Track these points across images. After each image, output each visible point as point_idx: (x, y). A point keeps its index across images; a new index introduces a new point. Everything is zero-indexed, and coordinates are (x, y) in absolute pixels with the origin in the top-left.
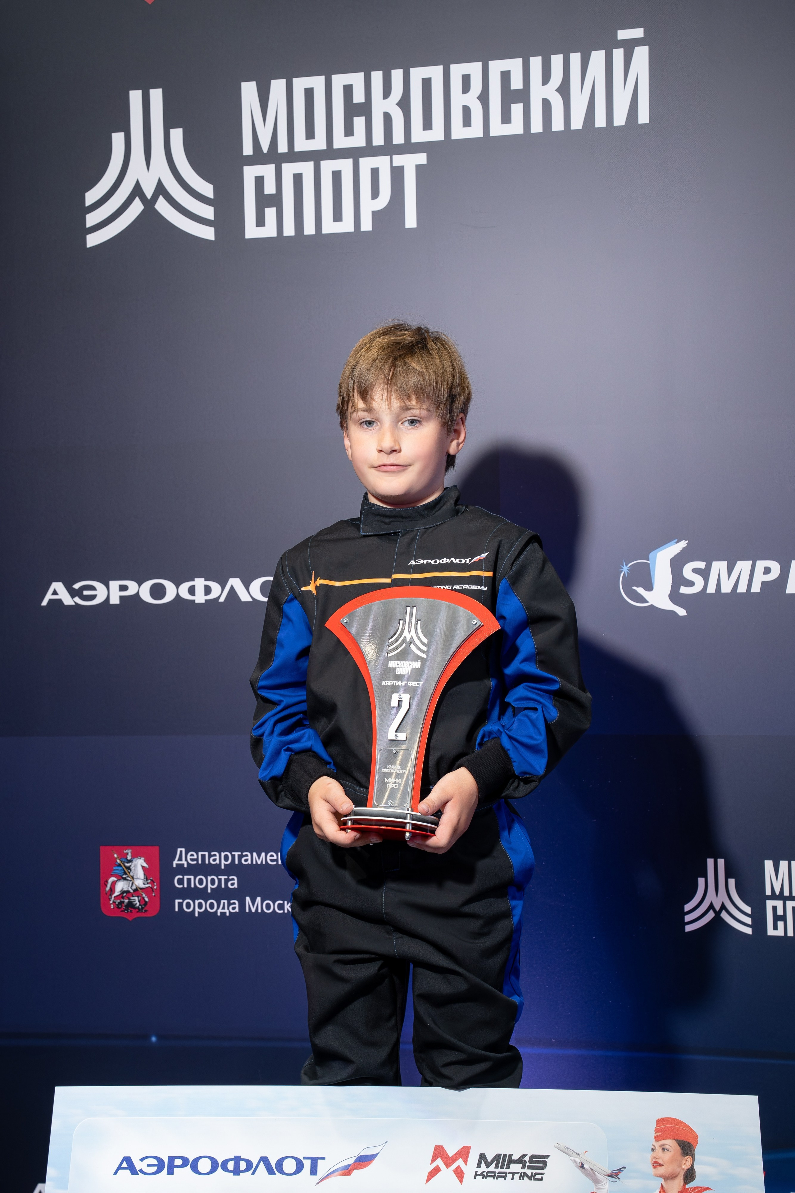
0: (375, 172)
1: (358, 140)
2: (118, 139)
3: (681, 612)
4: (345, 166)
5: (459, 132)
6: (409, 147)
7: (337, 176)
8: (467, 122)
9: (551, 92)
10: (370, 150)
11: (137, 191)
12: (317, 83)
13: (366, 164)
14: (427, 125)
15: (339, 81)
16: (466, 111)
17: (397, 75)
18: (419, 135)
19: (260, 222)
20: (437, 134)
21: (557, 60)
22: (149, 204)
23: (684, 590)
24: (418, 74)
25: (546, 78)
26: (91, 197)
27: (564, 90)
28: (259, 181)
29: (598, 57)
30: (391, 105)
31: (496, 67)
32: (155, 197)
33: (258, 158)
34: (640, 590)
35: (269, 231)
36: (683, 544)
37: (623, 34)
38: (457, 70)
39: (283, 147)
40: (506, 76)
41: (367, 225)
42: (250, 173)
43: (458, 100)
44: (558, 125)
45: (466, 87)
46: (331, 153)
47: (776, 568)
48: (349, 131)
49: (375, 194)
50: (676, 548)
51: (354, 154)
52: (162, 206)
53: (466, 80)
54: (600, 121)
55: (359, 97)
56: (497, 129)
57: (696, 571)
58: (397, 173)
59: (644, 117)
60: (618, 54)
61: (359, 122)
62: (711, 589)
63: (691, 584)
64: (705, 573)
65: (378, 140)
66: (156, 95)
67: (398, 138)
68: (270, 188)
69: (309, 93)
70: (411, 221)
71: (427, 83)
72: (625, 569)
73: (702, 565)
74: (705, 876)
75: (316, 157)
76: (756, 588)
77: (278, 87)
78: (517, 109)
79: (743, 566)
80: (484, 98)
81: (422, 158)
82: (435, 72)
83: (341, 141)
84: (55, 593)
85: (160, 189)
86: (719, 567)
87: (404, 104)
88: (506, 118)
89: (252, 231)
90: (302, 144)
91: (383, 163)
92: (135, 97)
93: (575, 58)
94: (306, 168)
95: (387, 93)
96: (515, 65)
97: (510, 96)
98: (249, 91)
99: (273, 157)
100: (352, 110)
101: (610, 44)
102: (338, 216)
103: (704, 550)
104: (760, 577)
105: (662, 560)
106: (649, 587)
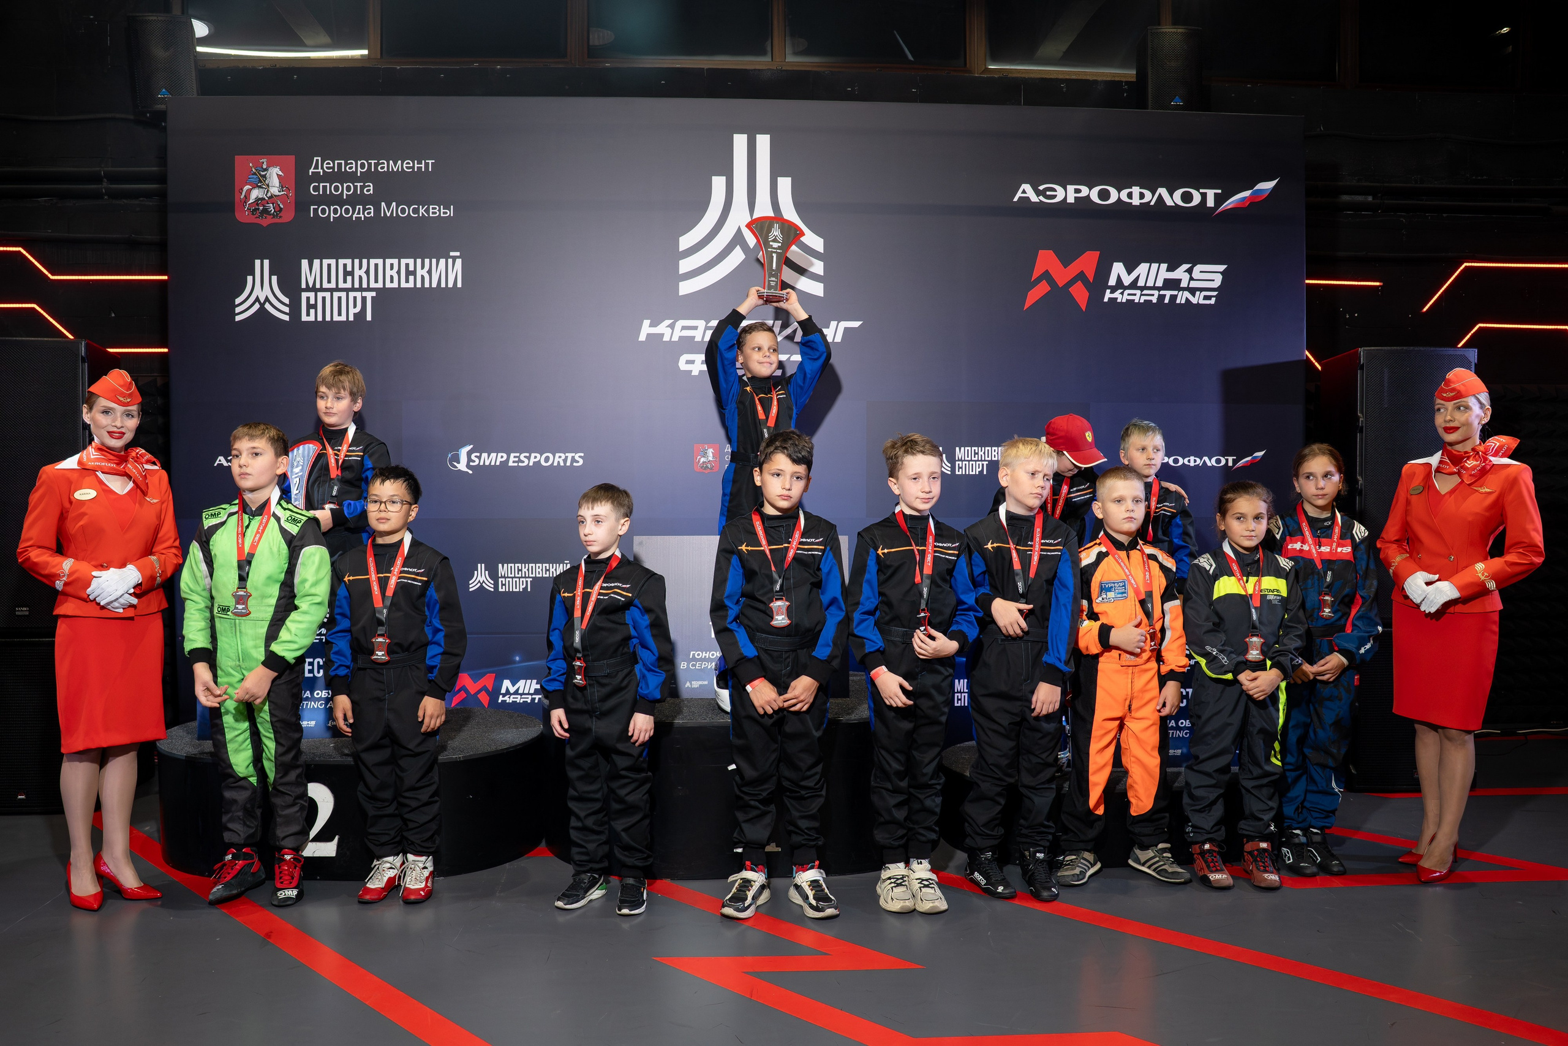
0: (355, 298)
1: (349, 285)
2: (250, 278)
3: (470, 472)
4: (343, 295)
5: (388, 285)
6: (369, 289)
7: (340, 298)
8: (392, 281)
9: (424, 272)
10: (353, 289)
11: (257, 299)
12: (333, 262)
13: (352, 294)
14: (376, 281)
15: (341, 262)
16: (392, 277)
17: (365, 261)
18: (373, 285)
19: (308, 314)
20: (380, 285)
21: (427, 261)
22: (262, 305)
23: (471, 464)
24: (373, 262)
25: (423, 267)
26: (238, 301)
27: (430, 272)
28: (308, 299)
29: (442, 261)
30: (362, 273)
31: (404, 261)
32: (265, 302)
33: (308, 289)
34: (455, 464)
35: (312, 318)
36: (472, 446)
37: (452, 254)
38: (389, 261)
39: (318, 286)
40: (407, 265)
41: (351, 318)
42: (304, 295)
43: (389, 273)
44: (427, 285)
45: (392, 268)
46: (338, 289)
47: (505, 456)
48: (345, 281)
49: (355, 306)
50: (469, 448)
51: (347, 290)
52: (267, 306)
53: (392, 266)
54: (443, 285)
55: (349, 269)
56: (404, 285)
57: (476, 456)
58: (364, 299)
59: (459, 285)
60: (450, 261)
61: (349, 278)
62: (482, 464)
63: (474, 461)
64: (479, 458)
65: (357, 285)
66: (266, 262)
67: (365, 285)
68: (312, 302)
69: (329, 266)
70: (369, 318)
71: (376, 265)
72: (450, 455)
73: (478, 454)
74: (477, 570)
75: (331, 290)
76: (498, 463)
77: (317, 262)
78: (411, 278)
79: (493, 455)
80: (399, 272)
81: (374, 294)
82: (380, 262)
83: (341, 285)
84: (220, 461)
85: (267, 299)
86: (485, 455)
87: (367, 272)
88: (407, 281)
89: (304, 318)
90: (326, 285)
91: (358, 295)
92: (258, 262)
93: (434, 261)
94: (327, 295)
95: (360, 268)
96: (411, 261)
97: (409, 273)
98: (305, 263)
99: (314, 289)
100: (346, 273)
101: (447, 257)
102: (340, 314)
103: (479, 449)
104: (499, 459)
105: (463, 452)
106: (459, 463)
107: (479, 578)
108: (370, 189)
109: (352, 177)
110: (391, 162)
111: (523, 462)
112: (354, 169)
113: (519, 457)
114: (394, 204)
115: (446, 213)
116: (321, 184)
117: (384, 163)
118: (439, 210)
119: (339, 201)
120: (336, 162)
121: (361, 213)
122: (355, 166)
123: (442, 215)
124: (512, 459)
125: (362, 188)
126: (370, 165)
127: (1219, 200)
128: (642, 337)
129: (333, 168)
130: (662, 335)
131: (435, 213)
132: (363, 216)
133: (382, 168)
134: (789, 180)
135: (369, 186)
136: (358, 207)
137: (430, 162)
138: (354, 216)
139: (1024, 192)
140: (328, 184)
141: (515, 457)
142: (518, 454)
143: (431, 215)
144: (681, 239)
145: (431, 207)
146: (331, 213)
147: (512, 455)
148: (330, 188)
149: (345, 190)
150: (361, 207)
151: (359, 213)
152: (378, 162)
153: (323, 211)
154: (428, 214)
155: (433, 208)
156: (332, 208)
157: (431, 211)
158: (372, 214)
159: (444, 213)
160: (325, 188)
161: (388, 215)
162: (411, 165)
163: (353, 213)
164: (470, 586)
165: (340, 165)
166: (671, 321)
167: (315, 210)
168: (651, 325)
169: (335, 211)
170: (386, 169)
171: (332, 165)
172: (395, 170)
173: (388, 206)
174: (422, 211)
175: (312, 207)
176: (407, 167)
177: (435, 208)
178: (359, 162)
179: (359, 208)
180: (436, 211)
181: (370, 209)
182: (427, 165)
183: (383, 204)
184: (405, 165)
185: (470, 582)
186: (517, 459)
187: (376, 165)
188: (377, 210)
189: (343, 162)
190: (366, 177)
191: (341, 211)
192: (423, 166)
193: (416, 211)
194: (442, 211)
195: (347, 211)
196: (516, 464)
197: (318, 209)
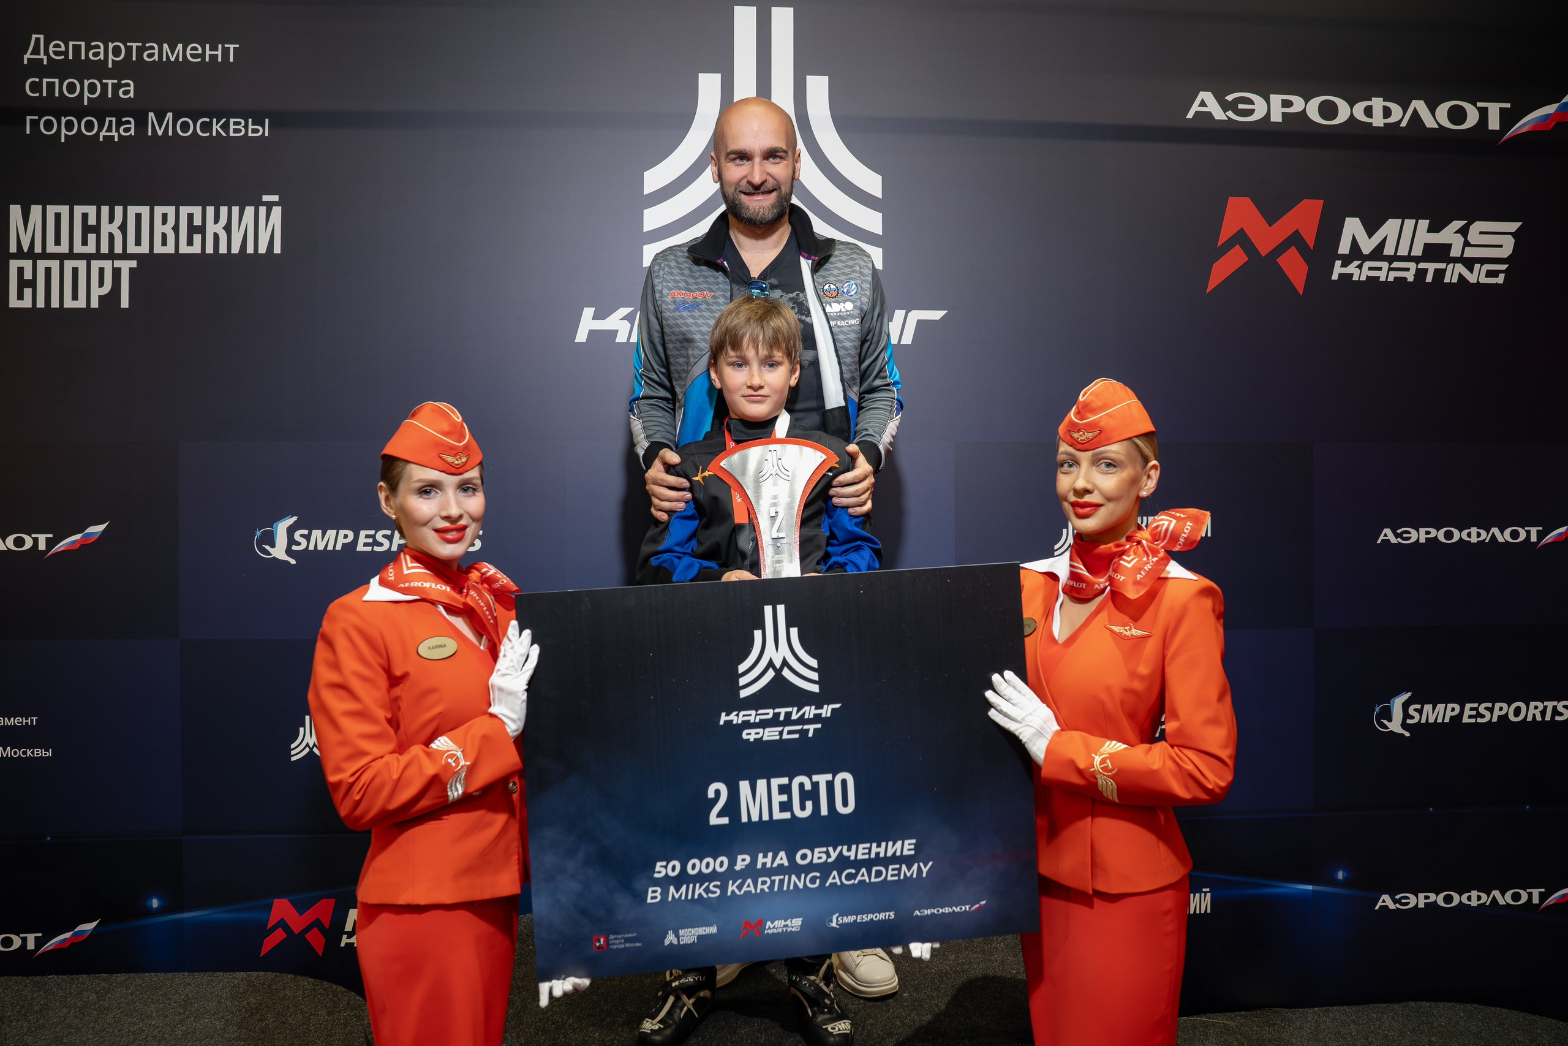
0: (101, 271)
1: (91, 249)
3: (293, 562)
4: (81, 264)
5: (158, 249)
6: (124, 256)
7: (75, 271)
8: (164, 243)
9: (219, 229)
10: (98, 256)
12: (64, 210)
13: (96, 264)
14: (138, 242)
15: (79, 210)
16: (164, 236)
17: (119, 210)
18: (132, 249)
19: (20, 297)
20: (144, 249)
21: (224, 210)
23: (294, 548)
24: (132, 210)
25: (216, 220)
27: (228, 228)
28: (21, 270)
29: (250, 210)
30: (114, 228)
31: (185, 210)
33: (20, 255)
34: (267, 547)
35: (27, 303)
36: (295, 518)
37: (266, 198)
38: (159, 210)
39: (38, 249)
40: (190, 217)
41: (95, 304)
42: (14, 265)
43: (159, 228)
44: (223, 250)
45: (165, 220)
46: (72, 255)
47: (351, 535)
48: (85, 242)
49: (101, 284)
50: (291, 521)
51: (88, 257)
53: (164, 216)
54: (250, 250)
55: (92, 221)
56: (184, 249)
57: (302, 536)
58: (117, 273)
59: (277, 250)
60: (263, 210)
61: (92, 237)
62: (311, 547)
63: (299, 544)
64: (307, 538)
65: (105, 250)
67: (118, 250)
68: (28, 275)
69: (58, 216)
70: (125, 303)
71: (138, 217)
72: (258, 534)
73: (306, 532)
74: (304, 726)
75: (61, 258)
76: (339, 547)
77: (36, 210)
78: (197, 238)
79: (331, 533)
80: (176, 229)
81: (133, 264)
82: (144, 210)
83: (78, 249)
86: (316, 533)
87: (123, 228)
88: (190, 243)
89: (14, 303)
90: (51, 248)
91: (107, 265)
93: (236, 210)
94: (54, 264)
95: (111, 220)
96: (197, 210)
97: (192, 230)
98: (15, 211)
99: (31, 255)
100: (87, 229)
101: (258, 203)
102: (75, 297)
103: (307, 522)
104: (341, 541)
105: (281, 528)
106: (273, 546)
107: (307, 739)
108: (129, 90)
109: (99, 70)
110: (165, 46)
111: (381, 545)
112: (102, 57)
113: (373, 537)
114: (170, 115)
115: (257, 131)
116: (45, 81)
117: (153, 48)
118: (246, 127)
119: (76, 109)
120: (71, 43)
121: (112, 131)
122: (102, 52)
123: (250, 134)
124: (362, 539)
125: (116, 88)
126: (129, 50)
127: (1508, 119)
128: (581, 337)
129: (66, 53)
130: (615, 333)
131: (239, 131)
132: (116, 135)
133: (150, 56)
134: (824, 80)
135: (128, 85)
136: (108, 119)
137: (232, 46)
138: (103, 133)
139: (1203, 104)
140: (57, 81)
141: (367, 536)
142: (372, 532)
143: (232, 134)
144: (646, 174)
145: (232, 120)
146: (63, 129)
147: (363, 533)
148: (60, 87)
149: (86, 91)
150: (114, 119)
151: (109, 129)
152: (144, 45)
153: (48, 125)
154: (227, 132)
155: (235, 123)
156: (64, 120)
157: (232, 127)
158: (132, 132)
159: (255, 131)
160: (51, 86)
161: (160, 133)
162: (200, 51)
163: (100, 129)
164: (293, 753)
165: (77, 49)
166: (628, 310)
167: (35, 124)
168: (597, 316)
169: (69, 126)
170: (156, 58)
171: (63, 49)
172: (172, 59)
173: (160, 119)
174: (216, 127)
175: (28, 118)
176: (192, 56)
177: (239, 123)
178: (111, 46)
179: (111, 122)
180: (239, 128)
181: (129, 122)
182: (226, 52)
183: (151, 115)
184: (188, 52)
185: (293, 746)
186: (370, 540)
187: (140, 51)
188: (142, 124)
189: (83, 44)
190: (123, 70)
191: (79, 126)
192: (219, 53)
193: (207, 127)
194: (250, 127)
195: (89, 126)
196: (369, 549)
197: (38, 121)
